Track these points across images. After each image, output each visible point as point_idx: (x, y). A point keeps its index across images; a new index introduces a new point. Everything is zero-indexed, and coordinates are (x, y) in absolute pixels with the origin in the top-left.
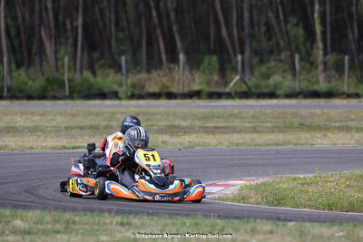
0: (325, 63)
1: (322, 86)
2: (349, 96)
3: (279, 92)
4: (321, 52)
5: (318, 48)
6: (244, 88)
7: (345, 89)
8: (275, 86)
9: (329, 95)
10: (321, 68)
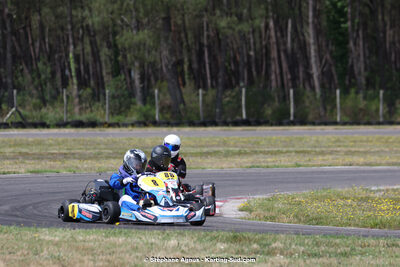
0: (79, 96)
1: (84, 118)
2: (110, 125)
3: (48, 122)
4: (75, 87)
5: (73, 84)
6: (19, 119)
7: (106, 119)
8: (41, 117)
9: (93, 124)
10: (77, 100)
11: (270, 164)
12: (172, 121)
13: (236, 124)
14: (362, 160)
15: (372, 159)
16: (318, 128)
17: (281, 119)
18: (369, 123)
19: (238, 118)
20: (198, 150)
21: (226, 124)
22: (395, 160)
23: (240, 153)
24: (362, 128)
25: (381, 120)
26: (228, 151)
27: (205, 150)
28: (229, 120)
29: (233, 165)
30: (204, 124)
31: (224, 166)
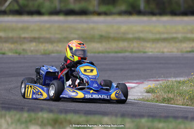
1: (77, 7)
2: (99, 14)
3: (43, 10)
6: (16, 7)
8: (39, 6)
12: (156, 11)
30: (185, 14)
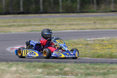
11: (39, 30)
13: (19, 13)
14: (78, 27)
15: (82, 27)
16: (53, 15)
17: (37, 12)
18: (73, 12)
19: (19, 11)
20: (6, 24)
21: (14, 14)
22: (93, 27)
23: (24, 26)
24: (72, 14)
25: (78, 11)
26: (19, 25)
27: (9, 24)
28: (15, 12)
29: (23, 31)
30: (5, 14)
31: (19, 31)
